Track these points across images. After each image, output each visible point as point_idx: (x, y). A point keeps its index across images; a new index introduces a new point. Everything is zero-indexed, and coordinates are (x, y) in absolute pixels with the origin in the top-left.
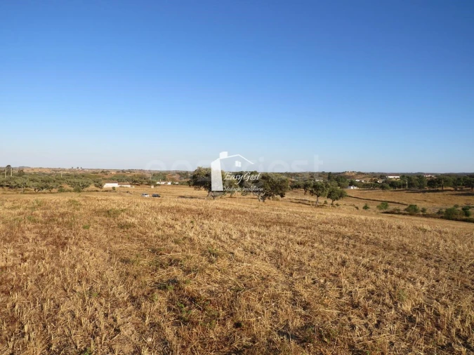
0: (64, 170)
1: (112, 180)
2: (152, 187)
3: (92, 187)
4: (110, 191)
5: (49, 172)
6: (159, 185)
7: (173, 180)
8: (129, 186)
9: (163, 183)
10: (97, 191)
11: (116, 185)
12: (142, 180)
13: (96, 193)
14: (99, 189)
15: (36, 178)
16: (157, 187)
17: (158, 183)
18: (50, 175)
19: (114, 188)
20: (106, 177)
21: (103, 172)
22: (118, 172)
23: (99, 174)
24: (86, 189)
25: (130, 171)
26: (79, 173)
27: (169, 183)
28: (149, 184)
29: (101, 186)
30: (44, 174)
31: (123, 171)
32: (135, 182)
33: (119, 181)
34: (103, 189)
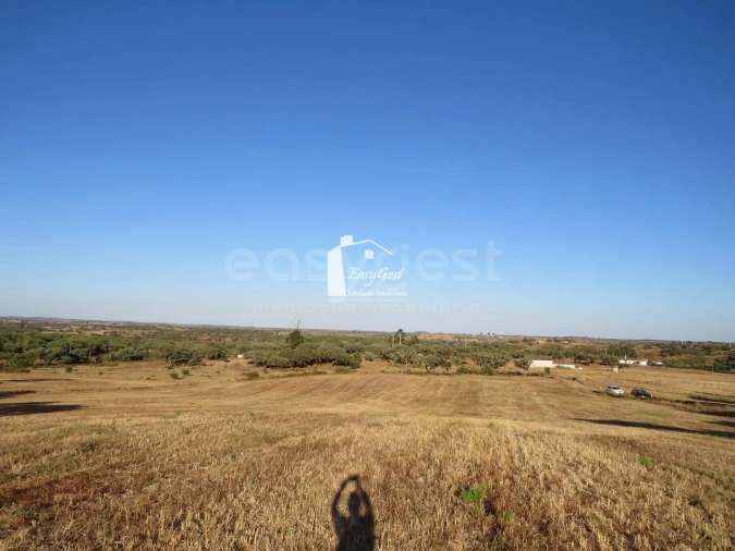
0: (470, 337)
1: (541, 354)
2: (616, 370)
3: (511, 366)
4: (542, 375)
5: (451, 340)
6: (626, 366)
7: (648, 357)
8: (573, 366)
9: (632, 362)
10: (519, 374)
11: (549, 364)
12: (591, 355)
13: (517, 377)
14: (522, 371)
15: (431, 348)
16: (626, 370)
17: (622, 362)
18: (451, 343)
19: (547, 370)
20: (529, 348)
21: (525, 340)
22: (549, 341)
23: (520, 344)
24: (501, 369)
25: (566, 339)
26: (490, 341)
27: (644, 363)
28: (607, 362)
29: (524, 365)
30: (444, 342)
31: (556, 339)
32: (580, 358)
34: (530, 372)
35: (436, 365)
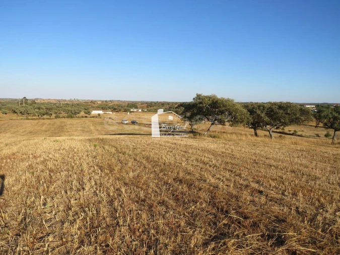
0: (65, 101)
1: (98, 108)
2: (129, 113)
3: (82, 113)
4: (96, 117)
5: (55, 102)
6: (133, 112)
7: (142, 108)
8: (111, 113)
9: (136, 110)
10: (86, 117)
11: (101, 112)
12: (120, 108)
13: (85, 118)
14: (87, 115)
15: (42, 106)
16: (132, 113)
17: (132, 110)
18: (55, 104)
19: (99, 115)
20: (94, 105)
21: (92, 102)
22: (103, 102)
23: (89, 104)
24: (78, 115)
25: (111, 101)
26: (75, 103)
27: (140, 110)
28: (126, 111)
29: (89, 113)
30: (51, 103)
31: (106, 101)
32: (115, 109)
33: (103, 109)
34: (91, 115)
35: (44, 115)
